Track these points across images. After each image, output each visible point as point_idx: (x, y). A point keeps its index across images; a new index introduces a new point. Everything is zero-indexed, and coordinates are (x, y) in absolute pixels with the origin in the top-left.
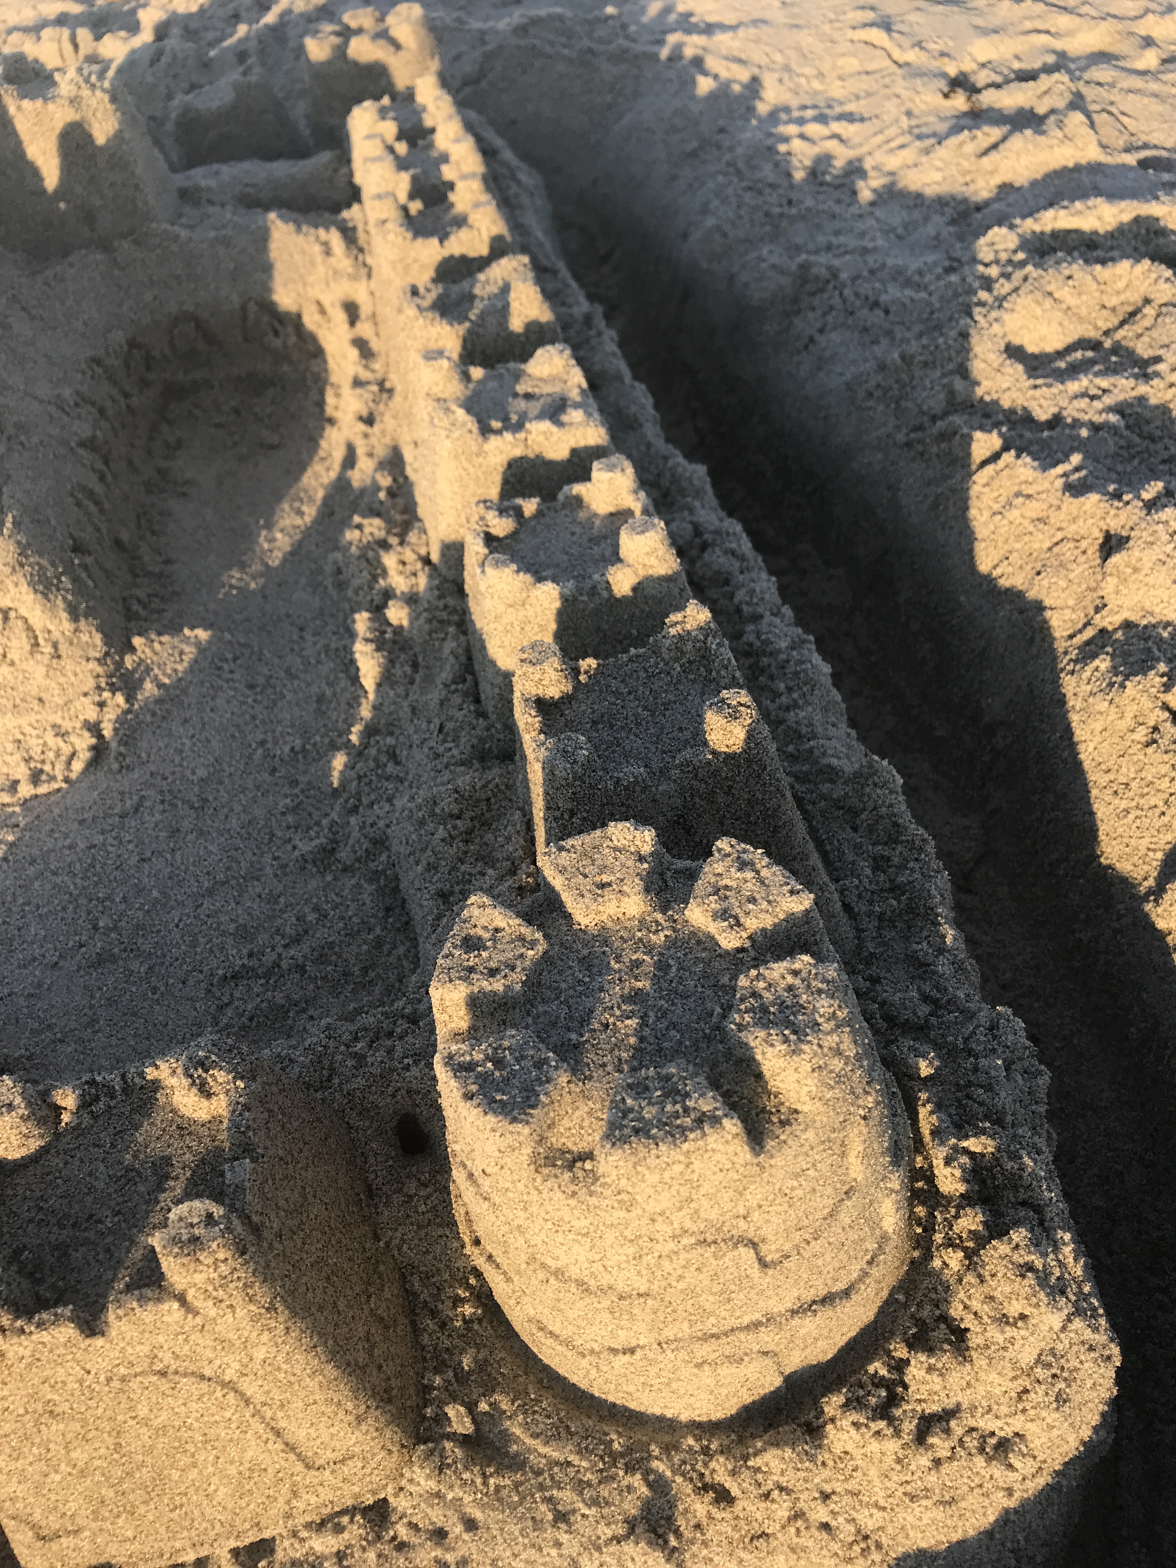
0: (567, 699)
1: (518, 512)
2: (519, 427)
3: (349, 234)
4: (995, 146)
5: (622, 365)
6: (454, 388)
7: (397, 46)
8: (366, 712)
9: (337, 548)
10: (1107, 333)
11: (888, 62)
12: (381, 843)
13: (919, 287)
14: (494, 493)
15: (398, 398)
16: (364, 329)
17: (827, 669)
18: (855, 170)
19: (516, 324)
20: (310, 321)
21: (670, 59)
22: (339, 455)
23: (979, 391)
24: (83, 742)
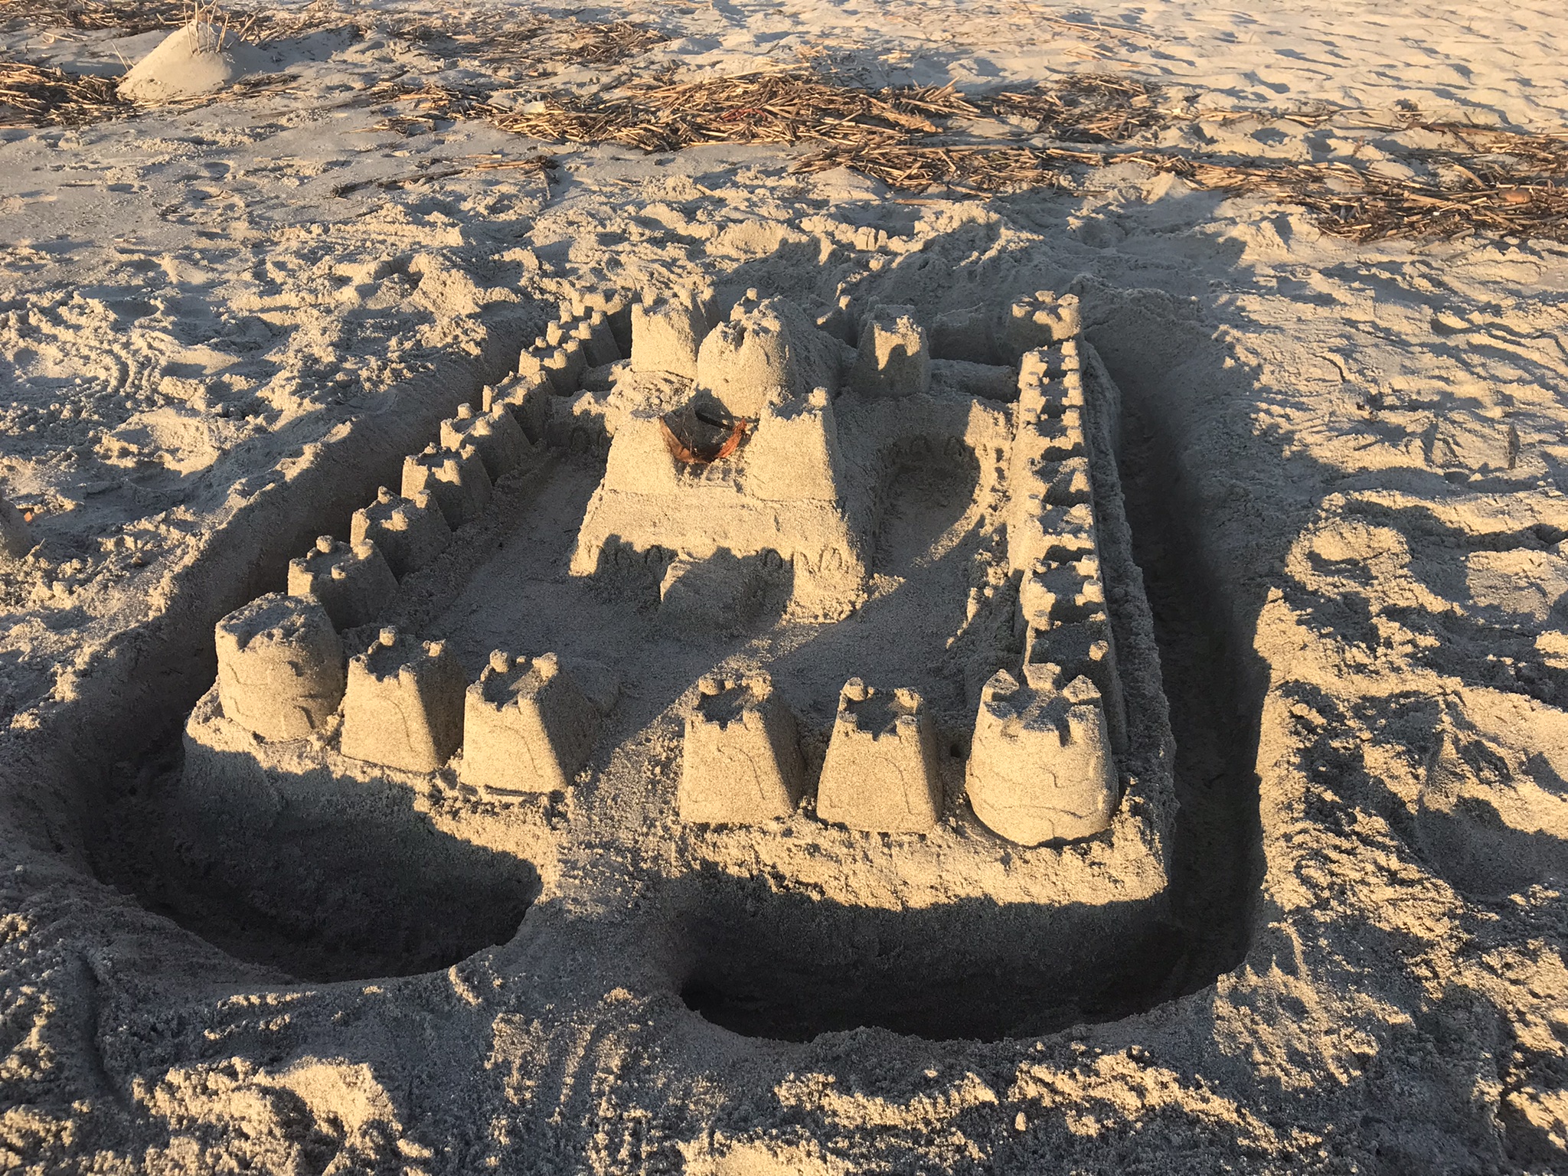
0: (1046, 632)
1: (1049, 566)
2: (1060, 534)
3: (1008, 416)
4: (1365, 447)
5: (1122, 513)
6: (1038, 511)
7: (1059, 318)
8: (965, 625)
9: (967, 560)
10: (1365, 559)
11: (1339, 377)
12: (961, 671)
13: (1286, 512)
14: (1042, 556)
15: (1011, 504)
16: (1003, 465)
17: (1158, 660)
18: (1289, 438)
19: (1073, 489)
20: (978, 453)
21: (1216, 340)
22: (975, 519)
23: (1286, 570)
24: (848, 608)
